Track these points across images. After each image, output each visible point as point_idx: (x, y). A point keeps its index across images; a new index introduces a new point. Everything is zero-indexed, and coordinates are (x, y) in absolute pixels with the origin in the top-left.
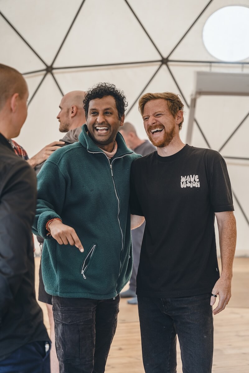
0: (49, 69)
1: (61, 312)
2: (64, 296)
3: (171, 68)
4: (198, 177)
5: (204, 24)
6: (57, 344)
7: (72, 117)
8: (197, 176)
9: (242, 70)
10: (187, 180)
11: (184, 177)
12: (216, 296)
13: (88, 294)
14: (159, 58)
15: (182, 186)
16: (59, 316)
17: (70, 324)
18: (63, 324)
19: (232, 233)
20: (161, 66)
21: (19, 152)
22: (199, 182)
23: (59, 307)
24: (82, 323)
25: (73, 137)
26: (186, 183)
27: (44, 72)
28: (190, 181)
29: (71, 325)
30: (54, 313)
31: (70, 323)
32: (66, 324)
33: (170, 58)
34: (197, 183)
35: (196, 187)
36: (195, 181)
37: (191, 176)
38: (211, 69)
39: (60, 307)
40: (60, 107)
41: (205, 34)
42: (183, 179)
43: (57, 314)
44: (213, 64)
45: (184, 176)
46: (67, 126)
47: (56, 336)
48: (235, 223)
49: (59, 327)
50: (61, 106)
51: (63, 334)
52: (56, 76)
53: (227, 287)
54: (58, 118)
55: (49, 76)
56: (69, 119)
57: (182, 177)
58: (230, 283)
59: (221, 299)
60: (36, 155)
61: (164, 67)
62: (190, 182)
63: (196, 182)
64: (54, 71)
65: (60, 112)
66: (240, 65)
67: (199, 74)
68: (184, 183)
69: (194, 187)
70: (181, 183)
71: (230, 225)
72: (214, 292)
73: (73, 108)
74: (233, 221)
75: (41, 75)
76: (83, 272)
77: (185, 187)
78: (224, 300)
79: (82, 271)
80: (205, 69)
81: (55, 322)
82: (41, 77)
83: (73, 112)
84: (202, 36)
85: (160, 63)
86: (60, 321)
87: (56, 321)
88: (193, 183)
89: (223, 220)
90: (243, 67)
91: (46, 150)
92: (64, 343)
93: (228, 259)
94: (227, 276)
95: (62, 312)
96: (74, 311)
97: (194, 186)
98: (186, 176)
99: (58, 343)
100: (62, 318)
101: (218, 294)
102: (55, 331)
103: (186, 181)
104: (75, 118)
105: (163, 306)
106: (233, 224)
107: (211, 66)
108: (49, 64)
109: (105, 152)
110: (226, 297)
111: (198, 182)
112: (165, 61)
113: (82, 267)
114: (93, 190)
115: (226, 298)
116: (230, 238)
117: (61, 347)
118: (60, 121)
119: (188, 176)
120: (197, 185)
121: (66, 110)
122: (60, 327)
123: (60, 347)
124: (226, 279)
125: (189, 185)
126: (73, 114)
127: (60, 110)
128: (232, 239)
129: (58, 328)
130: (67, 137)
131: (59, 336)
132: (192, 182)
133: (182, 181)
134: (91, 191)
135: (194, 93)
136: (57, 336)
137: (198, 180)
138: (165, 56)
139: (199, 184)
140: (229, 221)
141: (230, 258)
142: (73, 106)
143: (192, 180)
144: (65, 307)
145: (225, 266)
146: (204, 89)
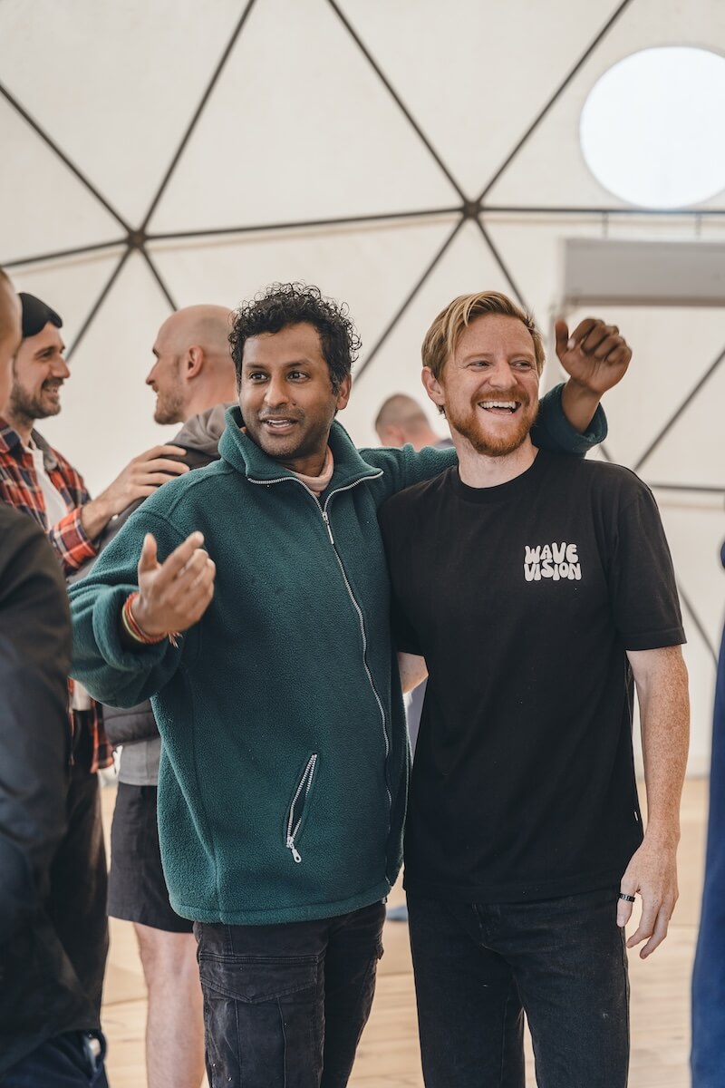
0: (136, 240)
1: (224, 967)
2: (241, 919)
3: (490, 229)
4: (575, 551)
5: (584, 100)
6: (211, 1060)
7: (190, 379)
8: (572, 548)
9: (698, 233)
10: (543, 557)
11: (533, 550)
12: (632, 899)
13: (309, 907)
14: (456, 201)
15: (529, 576)
16: (220, 978)
17: (256, 1002)
18: (232, 1003)
19: (675, 712)
20: (460, 224)
21: (69, 480)
22: (578, 565)
23: (220, 952)
24: (289, 1000)
25: (206, 433)
26: (542, 567)
27: (122, 249)
28: (551, 561)
29: (259, 1004)
30: (201, 968)
31: (253, 998)
32: (242, 1003)
33: (488, 202)
34: (572, 566)
35: (571, 577)
36: (565, 560)
37: (554, 546)
38: (605, 232)
39: (223, 953)
40: (155, 351)
41: (586, 128)
42: (532, 556)
43: (214, 971)
44: (612, 217)
45: (533, 547)
46: (176, 405)
47: (211, 1035)
48: (685, 680)
49: (218, 1009)
50: (157, 349)
51: (232, 1029)
52: (155, 258)
53: (663, 871)
54: (150, 382)
55: (136, 260)
56: (181, 383)
57: (527, 548)
58: (672, 857)
59: (648, 906)
60: (108, 489)
61: (470, 226)
62: (552, 565)
63: (568, 563)
64: (150, 245)
65: (156, 366)
66: (692, 219)
67: (572, 245)
68: (534, 566)
69: (564, 580)
70: (526, 567)
71: (668, 687)
72: (627, 885)
73: (191, 352)
74: (679, 676)
75: (111, 256)
76: (290, 841)
77: (538, 578)
78: (656, 908)
79: (289, 838)
80: (589, 230)
81: (205, 995)
82: (113, 264)
83: (191, 365)
84: (578, 136)
85: (457, 216)
86: (222, 992)
87: (208, 992)
88: (561, 567)
89: (650, 674)
90: (699, 225)
91: (135, 472)
92: (237, 1057)
93: (665, 788)
94: (663, 840)
95: (229, 965)
96: (266, 964)
97: (564, 576)
98: (539, 548)
99: (215, 1057)
100: (229, 984)
101: (638, 891)
102: (206, 1021)
103: (541, 561)
104: (196, 381)
105: (481, 926)
106: (678, 683)
107: (605, 222)
108: (135, 223)
109: (302, 478)
110: (660, 901)
111: (575, 564)
112: (471, 210)
113: (285, 827)
114: (283, 591)
115: (662, 903)
116: (669, 727)
117: (226, 1068)
118: (156, 389)
119: (547, 546)
120: (573, 573)
121: (171, 361)
122: (222, 1012)
123: (223, 1069)
124: (659, 849)
125: (548, 572)
126: (192, 369)
127: (154, 359)
128: (674, 728)
129: (217, 1014)
130: (189, 433)
131: (218, 1037)
132: (559, 565)
133: (528, 560)
134: (276, 592)
135: (558, 301)
136: (214, 1034)
137: (575, 558)
138: (472, 194)
139: (578, 570)
140: (666, 676)
141: (671, 786)
142: (192, 347)
143: (559, 558)
144: (240, 952)
145: (657, 809)
146: (588, 290)
